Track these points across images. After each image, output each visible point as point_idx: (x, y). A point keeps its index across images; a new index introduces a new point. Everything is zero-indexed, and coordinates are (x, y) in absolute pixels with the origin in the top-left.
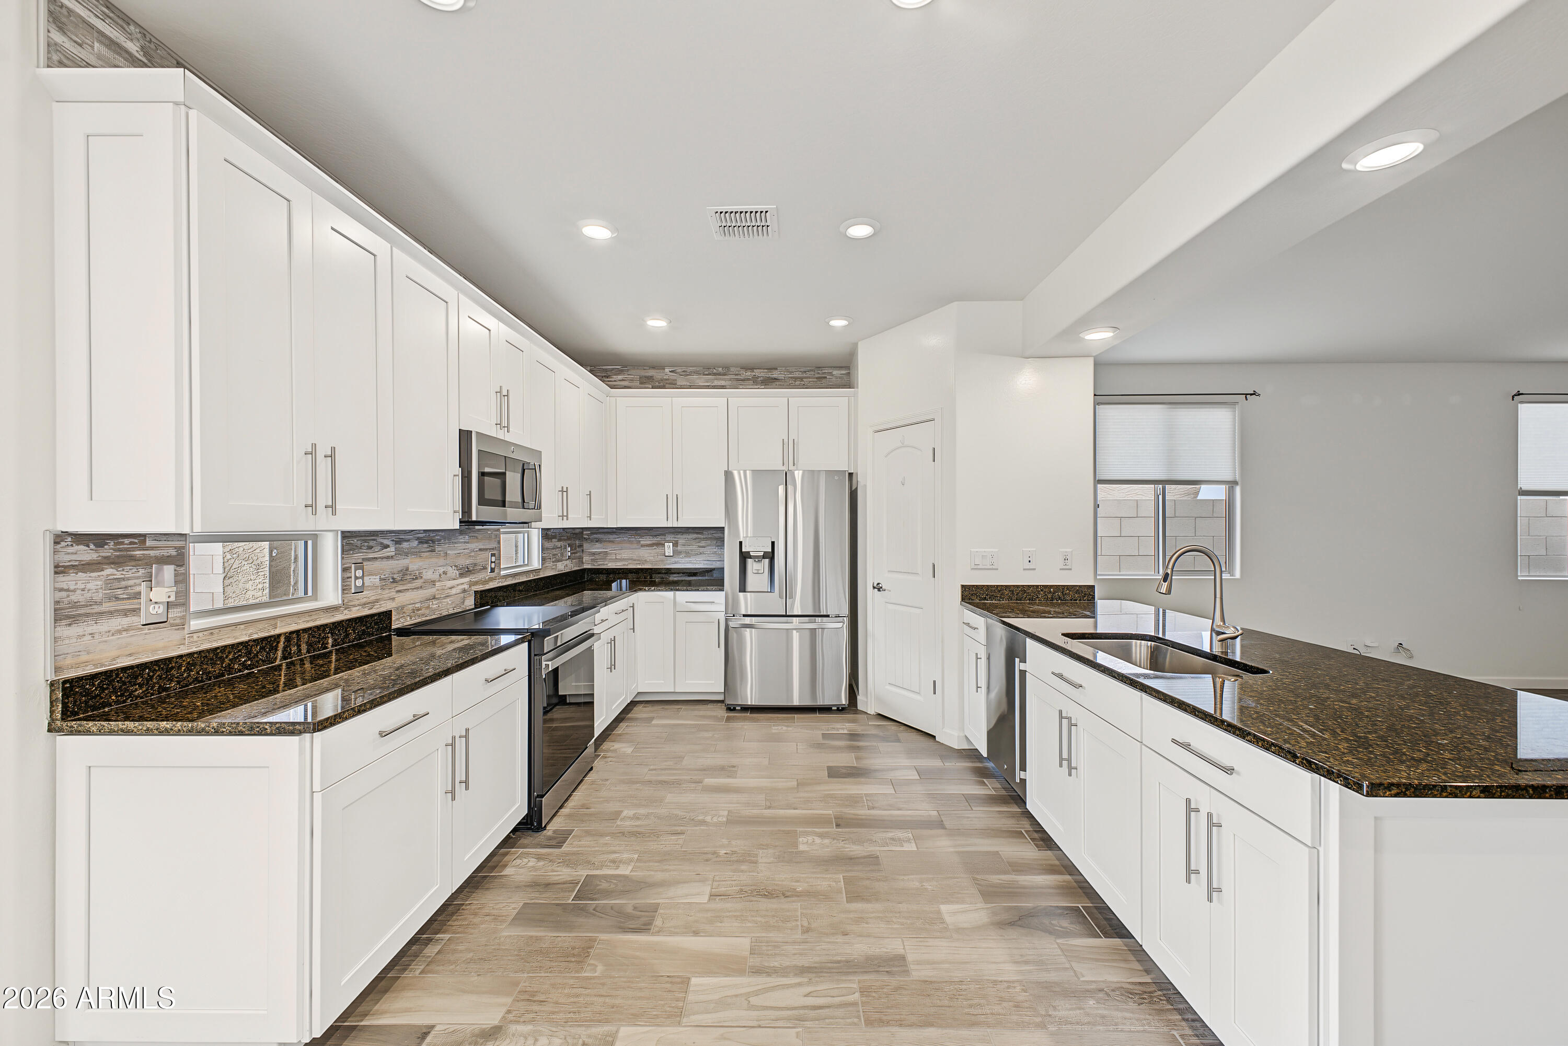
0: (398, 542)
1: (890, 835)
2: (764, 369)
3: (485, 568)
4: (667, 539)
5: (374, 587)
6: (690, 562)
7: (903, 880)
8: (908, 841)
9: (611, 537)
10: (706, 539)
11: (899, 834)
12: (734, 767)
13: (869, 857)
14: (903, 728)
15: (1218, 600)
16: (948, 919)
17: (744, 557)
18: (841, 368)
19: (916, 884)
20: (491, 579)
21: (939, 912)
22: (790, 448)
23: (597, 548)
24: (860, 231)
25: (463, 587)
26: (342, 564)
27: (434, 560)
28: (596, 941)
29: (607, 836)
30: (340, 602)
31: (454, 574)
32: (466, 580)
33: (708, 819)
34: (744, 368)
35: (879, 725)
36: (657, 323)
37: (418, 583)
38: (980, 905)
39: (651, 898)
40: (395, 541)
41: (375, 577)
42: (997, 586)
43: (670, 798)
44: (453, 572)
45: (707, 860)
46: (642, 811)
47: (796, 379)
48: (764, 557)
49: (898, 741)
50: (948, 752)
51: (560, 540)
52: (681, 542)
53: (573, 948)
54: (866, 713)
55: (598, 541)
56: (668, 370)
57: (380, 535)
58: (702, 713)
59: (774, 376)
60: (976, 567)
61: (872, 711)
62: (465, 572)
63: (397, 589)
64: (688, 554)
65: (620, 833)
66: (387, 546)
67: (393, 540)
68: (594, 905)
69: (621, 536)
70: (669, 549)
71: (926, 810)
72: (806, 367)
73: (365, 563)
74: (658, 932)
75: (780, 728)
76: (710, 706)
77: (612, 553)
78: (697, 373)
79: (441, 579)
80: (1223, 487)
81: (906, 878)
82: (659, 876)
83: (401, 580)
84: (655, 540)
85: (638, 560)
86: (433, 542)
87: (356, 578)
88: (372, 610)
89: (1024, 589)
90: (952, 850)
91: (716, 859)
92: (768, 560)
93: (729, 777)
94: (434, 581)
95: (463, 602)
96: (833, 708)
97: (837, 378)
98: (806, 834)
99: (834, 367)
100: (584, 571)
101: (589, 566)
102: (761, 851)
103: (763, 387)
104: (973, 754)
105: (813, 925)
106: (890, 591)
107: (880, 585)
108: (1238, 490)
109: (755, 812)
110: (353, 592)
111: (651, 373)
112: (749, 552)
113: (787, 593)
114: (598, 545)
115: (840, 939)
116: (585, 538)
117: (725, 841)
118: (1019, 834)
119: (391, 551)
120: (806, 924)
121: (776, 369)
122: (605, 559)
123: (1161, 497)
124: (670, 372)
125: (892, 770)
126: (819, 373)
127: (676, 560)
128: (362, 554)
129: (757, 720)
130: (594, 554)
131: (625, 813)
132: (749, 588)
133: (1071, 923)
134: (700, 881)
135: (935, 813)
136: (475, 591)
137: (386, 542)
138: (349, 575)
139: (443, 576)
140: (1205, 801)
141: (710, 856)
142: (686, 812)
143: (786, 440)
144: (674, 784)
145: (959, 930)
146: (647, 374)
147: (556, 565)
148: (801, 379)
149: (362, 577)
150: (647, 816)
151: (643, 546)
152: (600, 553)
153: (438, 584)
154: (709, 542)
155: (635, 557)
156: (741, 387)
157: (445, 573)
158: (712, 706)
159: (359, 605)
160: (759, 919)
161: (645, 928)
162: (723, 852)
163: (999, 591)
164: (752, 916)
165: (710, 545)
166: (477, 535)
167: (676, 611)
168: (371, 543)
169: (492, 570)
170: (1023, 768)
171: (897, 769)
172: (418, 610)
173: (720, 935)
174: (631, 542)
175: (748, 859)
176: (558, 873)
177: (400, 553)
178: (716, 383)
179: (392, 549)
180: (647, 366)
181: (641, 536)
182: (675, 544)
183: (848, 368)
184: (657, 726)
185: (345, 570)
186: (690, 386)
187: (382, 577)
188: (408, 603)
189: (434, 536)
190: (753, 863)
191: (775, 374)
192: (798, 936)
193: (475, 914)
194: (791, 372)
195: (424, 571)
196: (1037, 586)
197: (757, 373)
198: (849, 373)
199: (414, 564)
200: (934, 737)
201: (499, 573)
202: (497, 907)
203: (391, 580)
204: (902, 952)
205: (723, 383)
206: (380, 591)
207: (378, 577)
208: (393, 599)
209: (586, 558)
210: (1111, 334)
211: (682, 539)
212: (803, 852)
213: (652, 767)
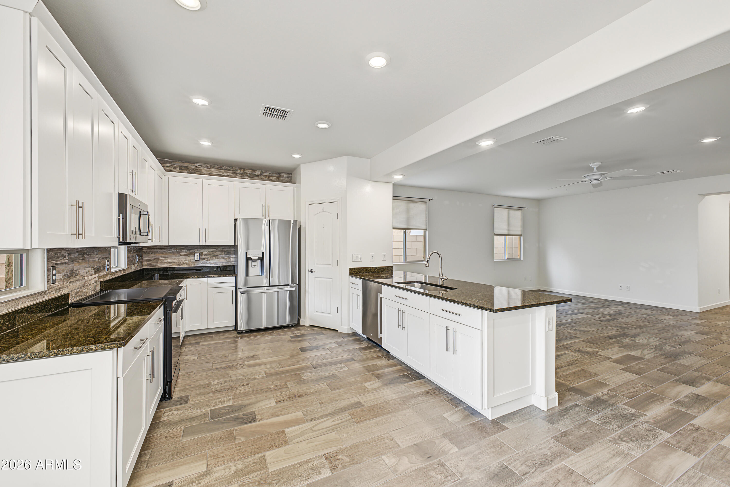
0: (70, 254)
1: (337, 366)
2: (251, 170)
3: (104, 269)
4: (196, 252)
5: (60, 280)
6: (209, 263)
7: (348, 380)
8: (344, 367)
9: (161, 251)
10: (219, 251)
11: (340, 366)
12: (256, 355)
13: (333, 375)
14: (323, 329)
15: (441, 268)
16: (368, 387)
17: (248, 259)
18: (288, 173)
19: (354, 380)
20: (107, 275)
21: (365, 386)
22: (266, 209)
23: (152, 257)
24: (323, 126)
25: (95, 279)
26: (47, 267)
27: (84, 264)
28: (233, 430)
29: (210, 393)
30: (46, 289)
31: (92, 272)
32: (97, 275)
33: (257, 377)
34: (240, 168)
35: (312, 330)
36: (205, 143)
37: (78, 277)
38: (378, 380)
39: (250, 410)
40: (68, 253)
41: (60, 274)
42: (362, 268)
43: (232, 373)
44: (92, 271)
45: (266, 391)
46: (221, 381)
47: (266, 176)
48: (258, 259)
49: (323, 334)
50: (343, 335)
51: (133, 253)
52: (204, 253)
53: (225, 436)
54: (305, 326)
55: (152, 253)
56: (197, 164)
57: (62, 250)
58: (225, 337)
59: (255, 173)
60: (354, 261)
61: (307, 325)
62: (97, 271)
63: (70, 281)
64: (208, 259)
65: (216, 391)
66: (65, 257)
67: (67, 253)
68: (223, 419)
69: (167, 250)
70: (197, 256)
71: (346, 356)
72: (271, 171)
73: (56, 266)
74: (261, 420)
75: (269, 337)
76: (228, 333)
77: (161, 259)
78: (214, 168)
79: (87, 275)
80: (423, 231)
81: (349, 379)
82: (248, 402)
83: (71, 276)
84: (188, 252)
85: (178, 263)
86: (84, 254)
87: (53, 275)
88: (60, 293)
89: (371, 268)
90: (361, 366)
91: (270, 390)
92: (259, 261)
93: (257, 359)
94: (84, 276)
95: (96, 288)
96: (290, 326)
97: (286, 178)
98: (304, 373)
99: (284, 173)
100: (143, 270)
101: (146, 267)
102: (288, 383)
103: (250, 178)
104: (355, 334)
105: (323, 401)
106: (317, 272)
107: (312, 270)
108: (427, 232)
109: (277, 370)
110: (51, 283)
111: (187, 165)
112: (251, 257)
113: (270, 276)
114: (152, 255)
115: (336, 403)
116: (143, 252)
117: (271, 383)
118: (380, 357)
119: (66, 260)
120: (320, 401)
121: (256, 170)
122: (157, 263)
123: (405, 234)
124: (198, 165)
125: (326, 345)
126: (277, 175)
127: (202, 262)
128: (55, 261)
129: (256, 336)
130: (149, 260)
131: (212, 383)
132: (250, 274)
133: (406, 379)
134: (267, 399)
135: (350, 356)
136: (100, 282)
137: (65, 254)
138: (49, 274)
139: (88, 273)
140: (452, 325)
141: (266, 390)
142: (245, 376)
143: (264, 205)
144: (233, 367)
145: (374, 389)
146: (184, 165)
147: (132, 266)
148: (269, 176)
149: (55, 275)
150: (225, 382)
151: (181, 255)
152: (154, 259)
153: (86, 278)
154: (220, 253)
155: (176, 261)
156: (238, 177)
157: (89, 271)
158: (229, 333)
159: (54, 291)
160: (301, 405)
161: (254, 420)
162: (271, 387)
163: (362, 270)
164: (298, 404)
165: (221, 254)
166: (101, 250)
167: (208, 288)
168: (59, 255)
169: (108, 270)
170: (381, 333)
171: (328, 344)
172: (78, 293)
173: (288, 413)
174: (174, 253)
175: (283, 387)
176: (194, 413)
177: (71, 260)
178: (225, 174)
179: (67, 258)
180: (184, 161)
181: (180, 250)
182: (201, 254)
183: (291, 174)
184: (202, 345)
185: (48, 270)
186: (210, 174)
187: (63, 274)
188: (73, 289)
189: (84, 251)
190: (287, 387)
191: (256, 173)
192: (320, 406)
193: (160, 439)
194: (264, 173)
195: (80, 271)
196: (375, 267)
197: (247, 171)
198: (291, 177)
199: (76, 266)
200: (337, 330)
201: (110, 271)
202: (169, 433)
203: (67, 276)
204: (359, 400)
205: (228, 174)
206: (62, 283)
207: (61, 274)
208: (67, 287)
209: (144, 262)
210: (402, 177)
211: (205, 251)
212: (305, 379)
213: (214, 363)
